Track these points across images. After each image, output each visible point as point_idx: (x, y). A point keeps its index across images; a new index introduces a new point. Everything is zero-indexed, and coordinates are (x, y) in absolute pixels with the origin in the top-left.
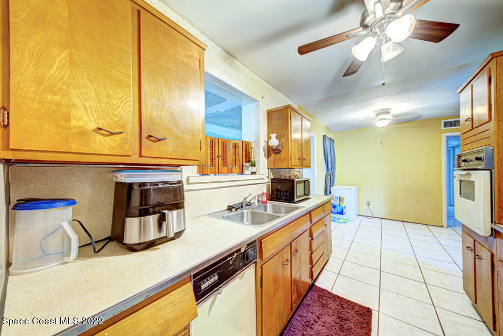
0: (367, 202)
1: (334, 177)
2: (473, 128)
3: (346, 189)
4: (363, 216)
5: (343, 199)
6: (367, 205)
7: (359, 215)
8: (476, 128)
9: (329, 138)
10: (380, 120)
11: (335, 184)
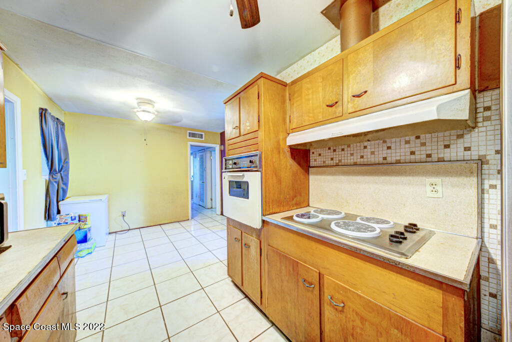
0: (122, 212)
1: (66, 184)
2: (240, 136)
3: (92, 201)
4: (116, 232)
5: (86, 218)
6: (122, 218)
7: (110, 233)
8: (243, 135)
9: (52, 116)
10: (144, 111)
11: (68, 195)
